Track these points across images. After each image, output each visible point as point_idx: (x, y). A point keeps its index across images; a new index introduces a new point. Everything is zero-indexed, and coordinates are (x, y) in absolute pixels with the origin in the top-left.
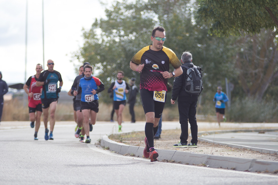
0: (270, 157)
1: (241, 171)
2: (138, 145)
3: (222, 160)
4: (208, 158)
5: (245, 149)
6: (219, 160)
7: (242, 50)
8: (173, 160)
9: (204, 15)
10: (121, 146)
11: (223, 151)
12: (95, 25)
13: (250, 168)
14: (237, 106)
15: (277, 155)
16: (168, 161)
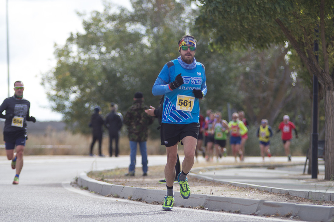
0: (281, 197)
1: (247, 214)
2: (123, 184)
3: (224, 202)
4: (206, 200)
5: (251, 188)
6: (220, 202)
7: (248, 69)
10: (103, 185)
11: (225, 191)
12: (71, 39)
13: (257, 211)
15: (289, 195)
16: (159, 202)
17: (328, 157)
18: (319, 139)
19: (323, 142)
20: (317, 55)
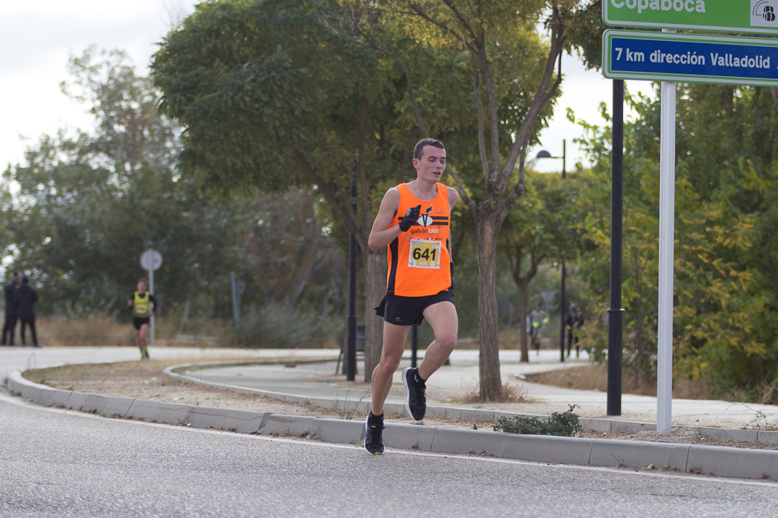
0: (298, 408)
1: (246, 433)
2: (71, 389)
3: (214, 415)
4: (188, 412)
6: (209, 414)
7: (260, 222)
8: (130, 415)
9: (190, 162)
10: (42, 390)
11: (218, 399)
13: (260, 428)
14: (252, 319)
15: (310, 405)
16: (122, 415)
17: (369, 351)
18: (359, 324)
19: (363, 328)
20: (354, 203)
